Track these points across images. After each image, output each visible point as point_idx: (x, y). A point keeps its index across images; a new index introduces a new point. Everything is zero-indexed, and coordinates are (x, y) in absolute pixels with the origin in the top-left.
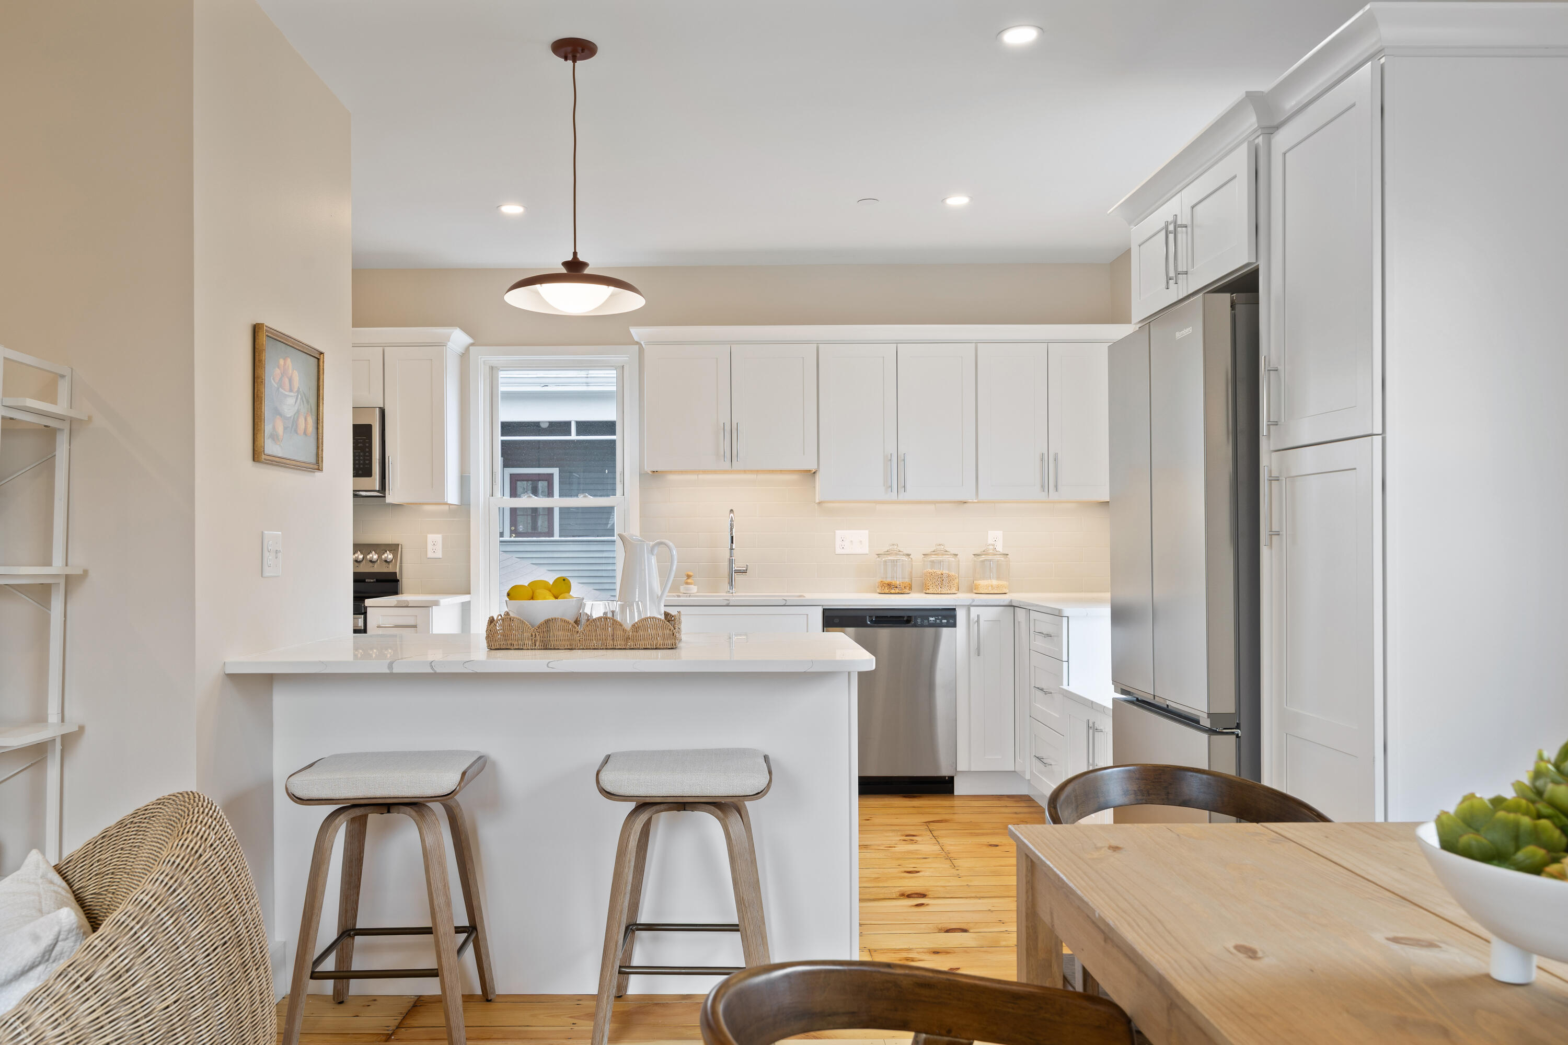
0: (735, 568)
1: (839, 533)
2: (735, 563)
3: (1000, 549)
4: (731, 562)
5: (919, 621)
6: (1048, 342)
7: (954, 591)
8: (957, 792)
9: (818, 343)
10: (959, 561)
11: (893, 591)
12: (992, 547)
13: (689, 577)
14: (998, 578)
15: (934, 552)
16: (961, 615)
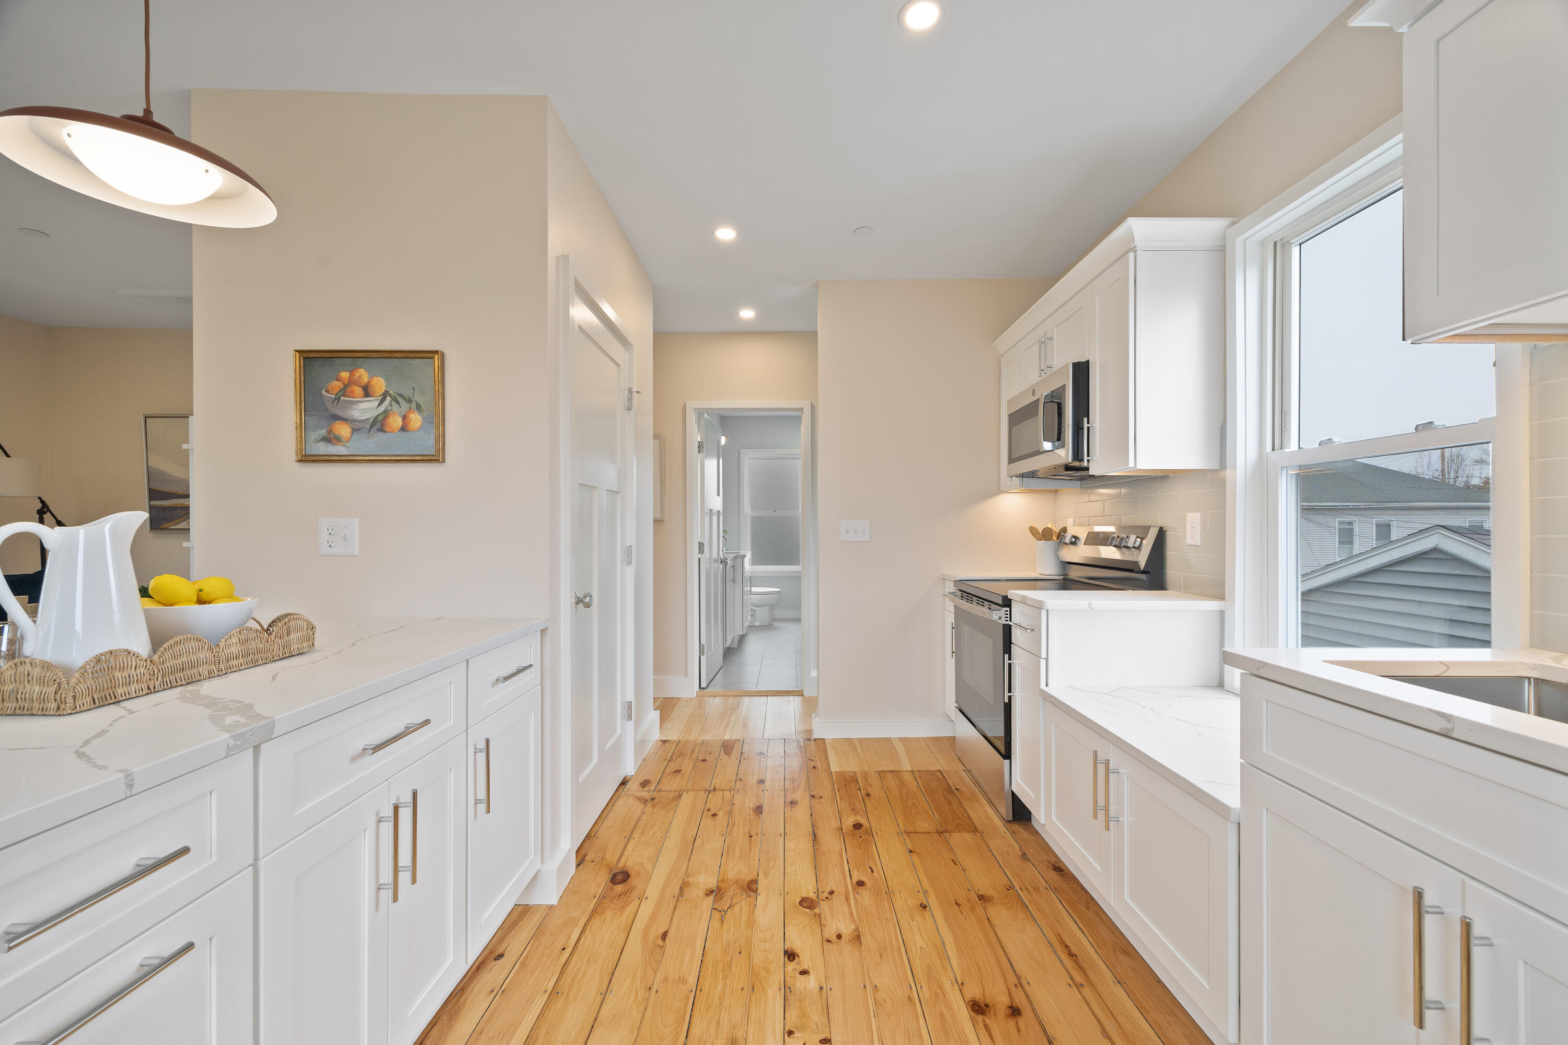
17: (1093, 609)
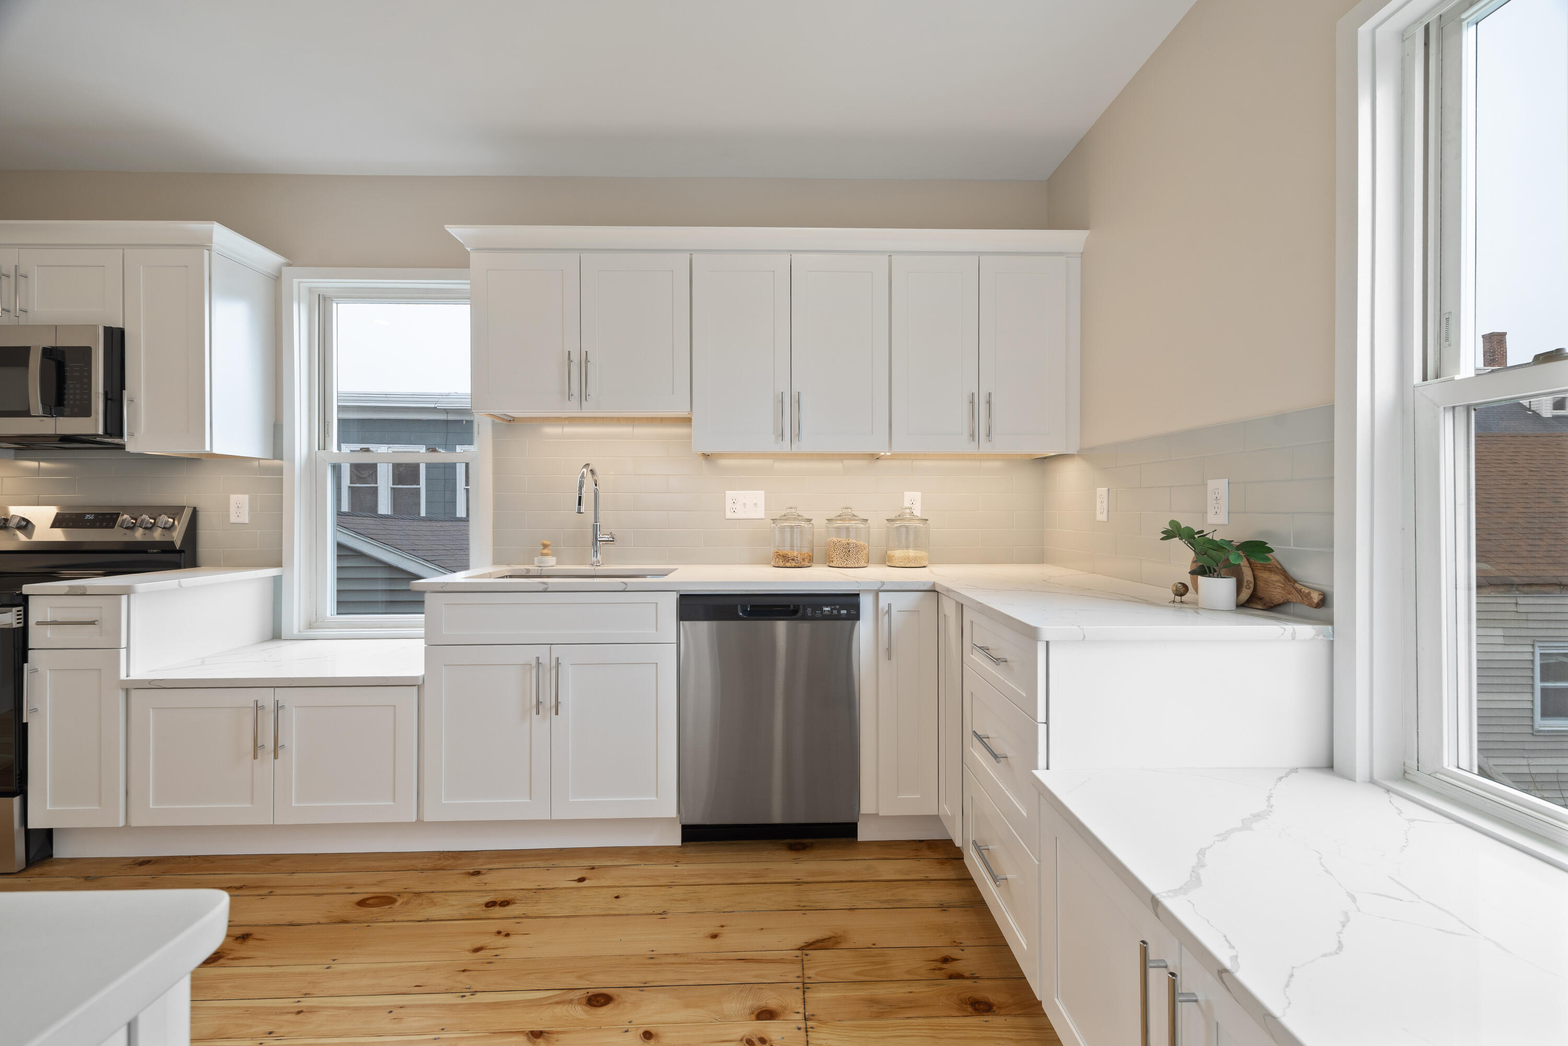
0: (601, 536)
1: (730, 494)
2: (601, 529)
3: (917, 513)
4: (595, 528)
5: (809, 611)
6: (980, 254)
7: (863, 564)
8: (861, 838)
9: (691, 252)
10: (869, 527)
11: (788, 564)
12: (908, 511)
13: (545, 546)
14: (916, 547)
15: (840, 517)
16: (866, 604)
17: (182, 587)
